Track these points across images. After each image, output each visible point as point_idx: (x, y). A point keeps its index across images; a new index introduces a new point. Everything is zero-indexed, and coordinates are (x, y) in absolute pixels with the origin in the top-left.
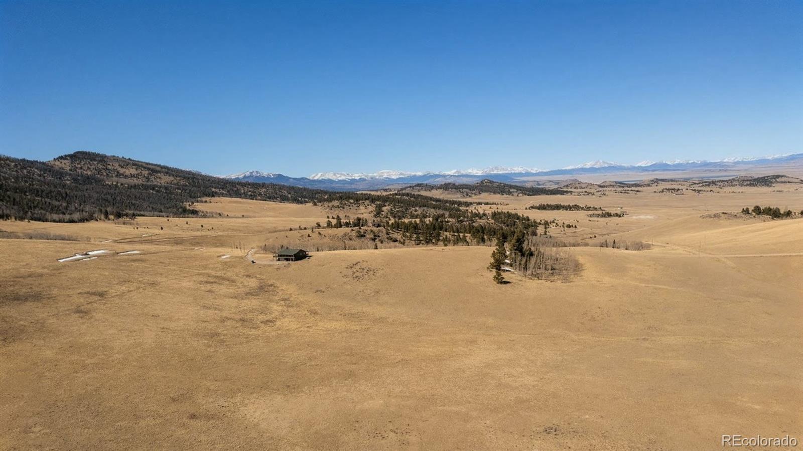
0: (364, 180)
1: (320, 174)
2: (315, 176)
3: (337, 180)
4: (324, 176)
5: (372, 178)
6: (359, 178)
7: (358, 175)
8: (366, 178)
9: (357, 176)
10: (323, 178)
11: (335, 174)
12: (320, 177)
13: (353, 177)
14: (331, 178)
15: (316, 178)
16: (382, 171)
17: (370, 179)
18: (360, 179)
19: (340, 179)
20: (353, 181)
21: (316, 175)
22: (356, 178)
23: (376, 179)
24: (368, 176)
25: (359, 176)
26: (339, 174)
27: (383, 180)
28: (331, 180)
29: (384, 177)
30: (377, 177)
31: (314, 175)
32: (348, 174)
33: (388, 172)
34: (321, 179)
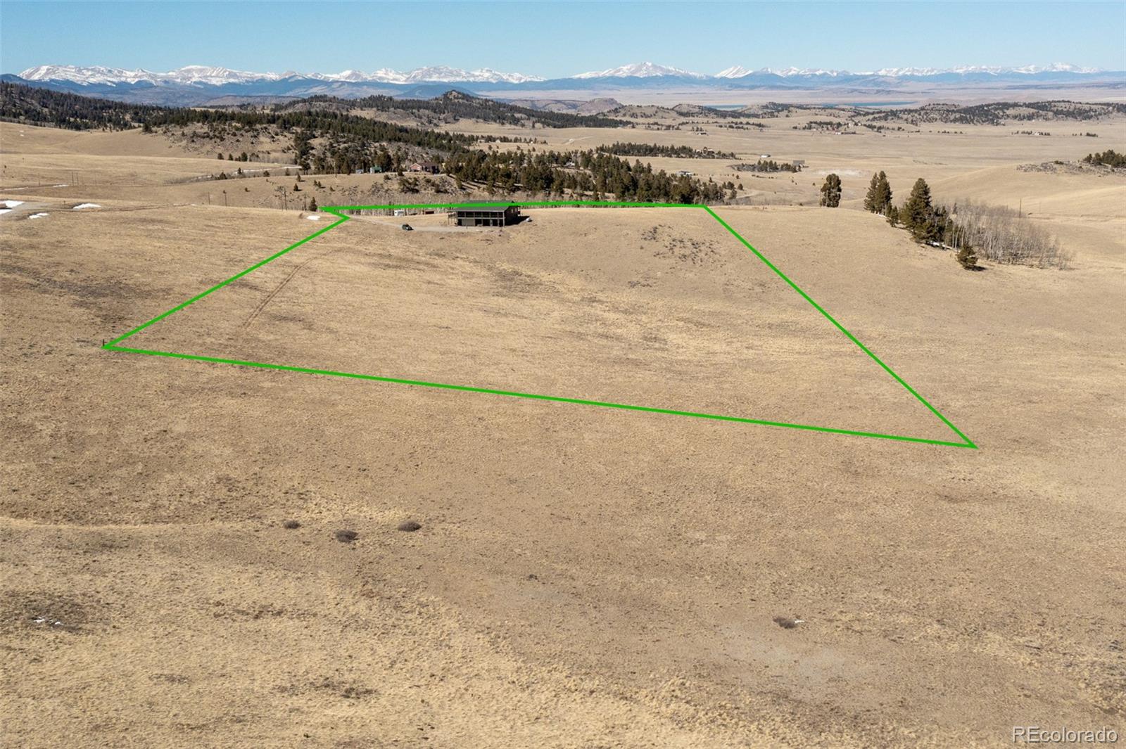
0: (151, 86)
1: (44, 69)
2: (32, 74)
3: (85, 84)
4: (54, 72)
5: (166, 82)
6: (137, 80)
7: (133, 74)
8: (153, 82)
9: (131, 77)
10: (53, 77)
11: (79, 71)
12: (47, 74)
13: (123, 79)
14: (70, 78)
15: (36, 77)
16: (187, 68)
17: (163, 84)
18: (139, 82)
19: (92, 80)
20: (123, 87)
21: (37, 70)
22: (129, 80)
23: (174, 83)
24: (156, 76)
25: (136, 76)
26: (88, 70)
27: (190, 86)
28: (72, 83)
29: (194, 80)
30: (179, 80)
31: (28, 71)
32: (110, 71)
33: (201, 71)
34: (47, 79)
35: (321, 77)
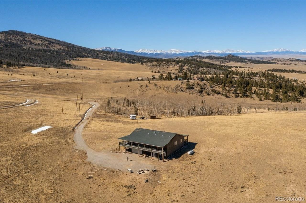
0: (163, 54)
1: (140, 50)
2: (138, 51)
3: (149, 53)
4: (142, 51)
5: (166, 53)
6: (160, 52)
7: (159, 51)
9: (159, 52)
10: (142, 52)
11: (148, 50)
12: (141, 51)
13: (157, 52)
14: (146, 52)
15: (138, 52)
16: (172, 50)
17: (165, 53)
18: (160, 53)
19: (150, 53)
20: (157, 54)
21: (139, 50)
22: (158, 53)
23: (168, 53)
26: (150, 50)
27: (172, 54)
29: (172, 52)
30: (169, 53)
31: (137, 51)
32: (154, 51)
33: (174, 50)
34: (141, 52)
35: (201, 52)
